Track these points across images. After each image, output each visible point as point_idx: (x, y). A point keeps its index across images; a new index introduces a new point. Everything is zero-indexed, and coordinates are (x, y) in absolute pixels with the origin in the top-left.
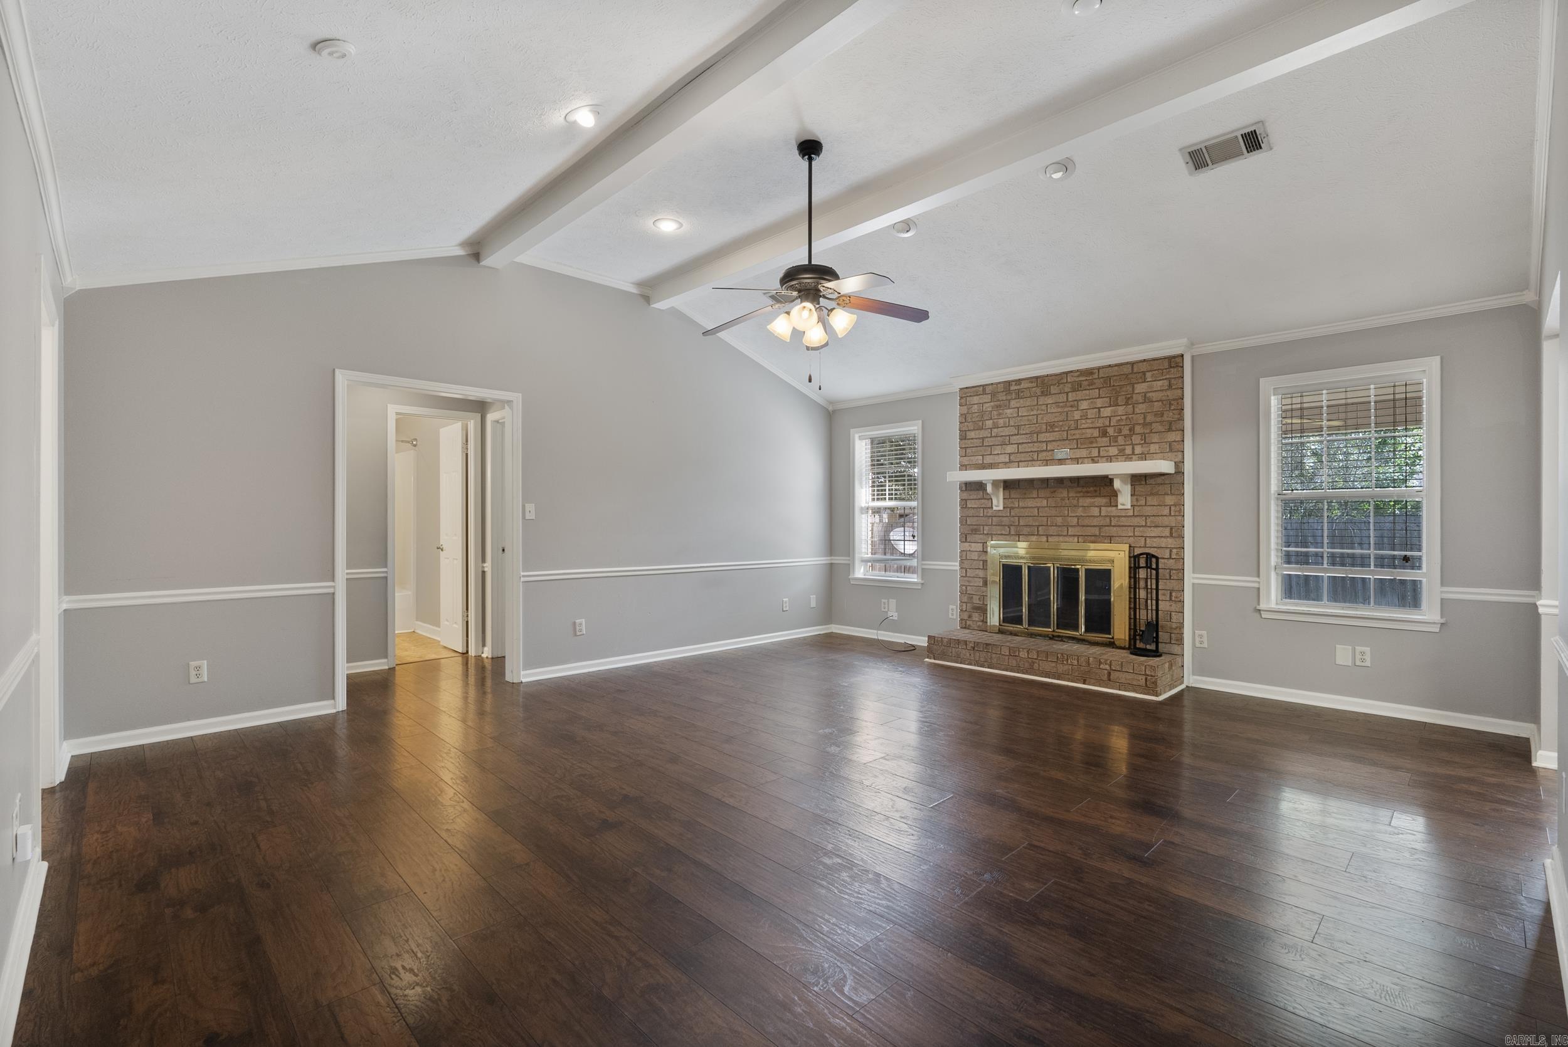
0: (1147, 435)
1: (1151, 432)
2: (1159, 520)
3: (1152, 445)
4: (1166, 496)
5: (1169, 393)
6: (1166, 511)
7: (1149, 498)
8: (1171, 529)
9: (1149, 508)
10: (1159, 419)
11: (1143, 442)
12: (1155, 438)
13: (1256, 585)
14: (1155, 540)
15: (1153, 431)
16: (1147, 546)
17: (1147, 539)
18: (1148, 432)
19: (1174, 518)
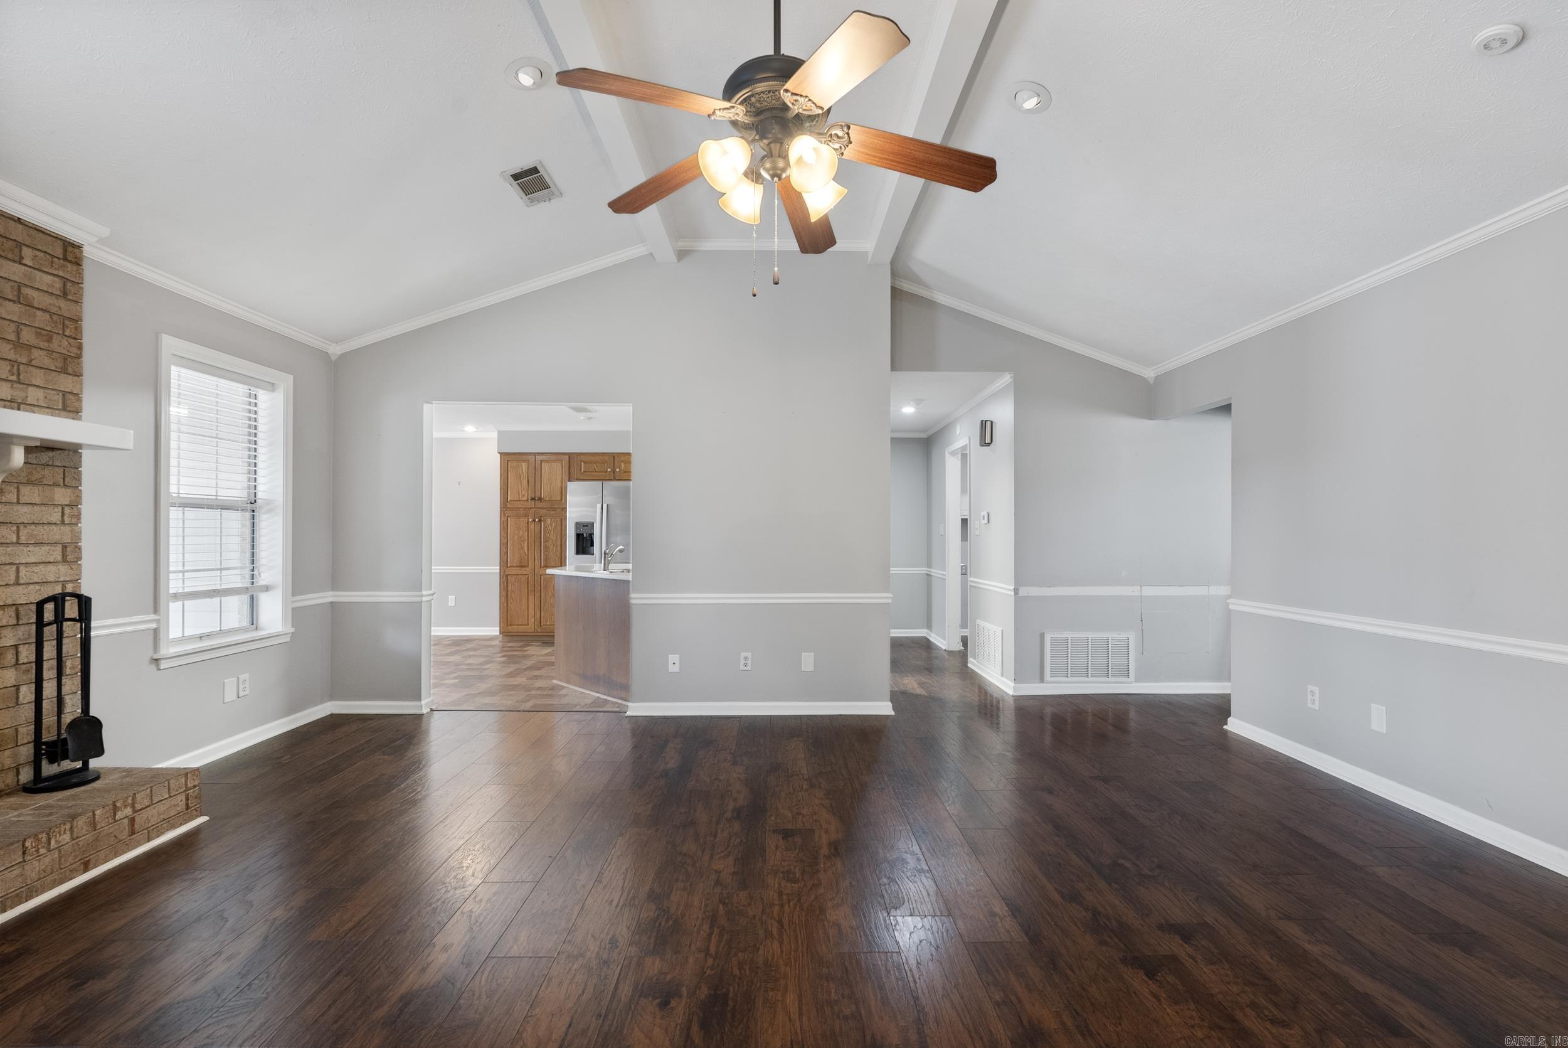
0: (22, 367)
1: (29, 364)
2: (42, 532)
3: (31, 389)
4: (57, 489)
5: (62, 303)
6: (56, 516)
7: (25, 490)
8: (64, 548)
9: (25, 509)
10: (44, 345)
11: (14, 378)
12: (38, 377)
13: (154, 625)
14: (36, 569)
15: (33, 363)
16: (22, 581)
17: (22, 568)
18: (24, 361)
19: (67, 528)
